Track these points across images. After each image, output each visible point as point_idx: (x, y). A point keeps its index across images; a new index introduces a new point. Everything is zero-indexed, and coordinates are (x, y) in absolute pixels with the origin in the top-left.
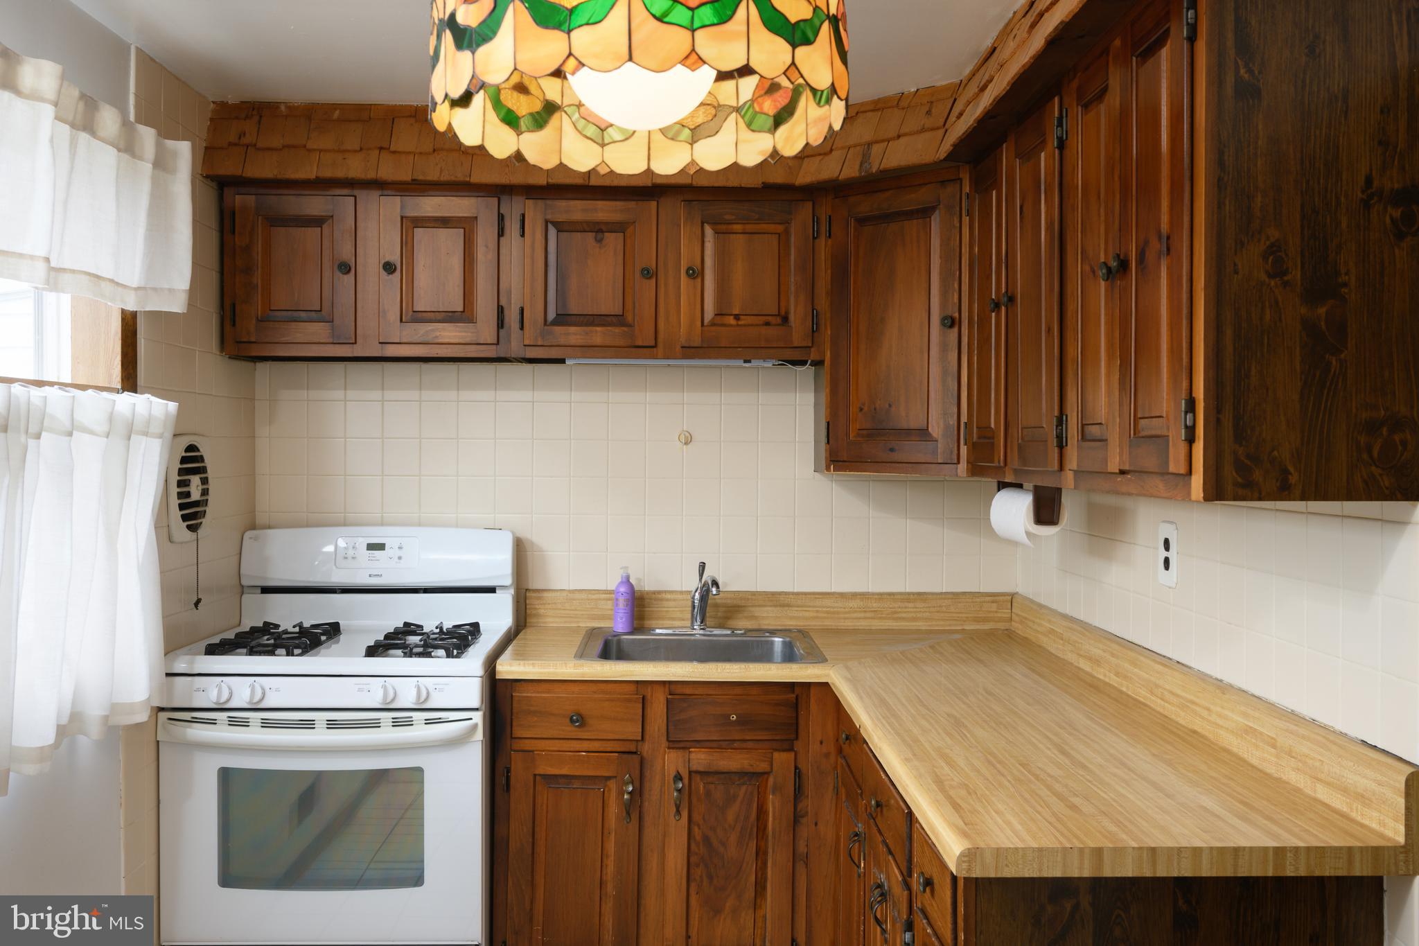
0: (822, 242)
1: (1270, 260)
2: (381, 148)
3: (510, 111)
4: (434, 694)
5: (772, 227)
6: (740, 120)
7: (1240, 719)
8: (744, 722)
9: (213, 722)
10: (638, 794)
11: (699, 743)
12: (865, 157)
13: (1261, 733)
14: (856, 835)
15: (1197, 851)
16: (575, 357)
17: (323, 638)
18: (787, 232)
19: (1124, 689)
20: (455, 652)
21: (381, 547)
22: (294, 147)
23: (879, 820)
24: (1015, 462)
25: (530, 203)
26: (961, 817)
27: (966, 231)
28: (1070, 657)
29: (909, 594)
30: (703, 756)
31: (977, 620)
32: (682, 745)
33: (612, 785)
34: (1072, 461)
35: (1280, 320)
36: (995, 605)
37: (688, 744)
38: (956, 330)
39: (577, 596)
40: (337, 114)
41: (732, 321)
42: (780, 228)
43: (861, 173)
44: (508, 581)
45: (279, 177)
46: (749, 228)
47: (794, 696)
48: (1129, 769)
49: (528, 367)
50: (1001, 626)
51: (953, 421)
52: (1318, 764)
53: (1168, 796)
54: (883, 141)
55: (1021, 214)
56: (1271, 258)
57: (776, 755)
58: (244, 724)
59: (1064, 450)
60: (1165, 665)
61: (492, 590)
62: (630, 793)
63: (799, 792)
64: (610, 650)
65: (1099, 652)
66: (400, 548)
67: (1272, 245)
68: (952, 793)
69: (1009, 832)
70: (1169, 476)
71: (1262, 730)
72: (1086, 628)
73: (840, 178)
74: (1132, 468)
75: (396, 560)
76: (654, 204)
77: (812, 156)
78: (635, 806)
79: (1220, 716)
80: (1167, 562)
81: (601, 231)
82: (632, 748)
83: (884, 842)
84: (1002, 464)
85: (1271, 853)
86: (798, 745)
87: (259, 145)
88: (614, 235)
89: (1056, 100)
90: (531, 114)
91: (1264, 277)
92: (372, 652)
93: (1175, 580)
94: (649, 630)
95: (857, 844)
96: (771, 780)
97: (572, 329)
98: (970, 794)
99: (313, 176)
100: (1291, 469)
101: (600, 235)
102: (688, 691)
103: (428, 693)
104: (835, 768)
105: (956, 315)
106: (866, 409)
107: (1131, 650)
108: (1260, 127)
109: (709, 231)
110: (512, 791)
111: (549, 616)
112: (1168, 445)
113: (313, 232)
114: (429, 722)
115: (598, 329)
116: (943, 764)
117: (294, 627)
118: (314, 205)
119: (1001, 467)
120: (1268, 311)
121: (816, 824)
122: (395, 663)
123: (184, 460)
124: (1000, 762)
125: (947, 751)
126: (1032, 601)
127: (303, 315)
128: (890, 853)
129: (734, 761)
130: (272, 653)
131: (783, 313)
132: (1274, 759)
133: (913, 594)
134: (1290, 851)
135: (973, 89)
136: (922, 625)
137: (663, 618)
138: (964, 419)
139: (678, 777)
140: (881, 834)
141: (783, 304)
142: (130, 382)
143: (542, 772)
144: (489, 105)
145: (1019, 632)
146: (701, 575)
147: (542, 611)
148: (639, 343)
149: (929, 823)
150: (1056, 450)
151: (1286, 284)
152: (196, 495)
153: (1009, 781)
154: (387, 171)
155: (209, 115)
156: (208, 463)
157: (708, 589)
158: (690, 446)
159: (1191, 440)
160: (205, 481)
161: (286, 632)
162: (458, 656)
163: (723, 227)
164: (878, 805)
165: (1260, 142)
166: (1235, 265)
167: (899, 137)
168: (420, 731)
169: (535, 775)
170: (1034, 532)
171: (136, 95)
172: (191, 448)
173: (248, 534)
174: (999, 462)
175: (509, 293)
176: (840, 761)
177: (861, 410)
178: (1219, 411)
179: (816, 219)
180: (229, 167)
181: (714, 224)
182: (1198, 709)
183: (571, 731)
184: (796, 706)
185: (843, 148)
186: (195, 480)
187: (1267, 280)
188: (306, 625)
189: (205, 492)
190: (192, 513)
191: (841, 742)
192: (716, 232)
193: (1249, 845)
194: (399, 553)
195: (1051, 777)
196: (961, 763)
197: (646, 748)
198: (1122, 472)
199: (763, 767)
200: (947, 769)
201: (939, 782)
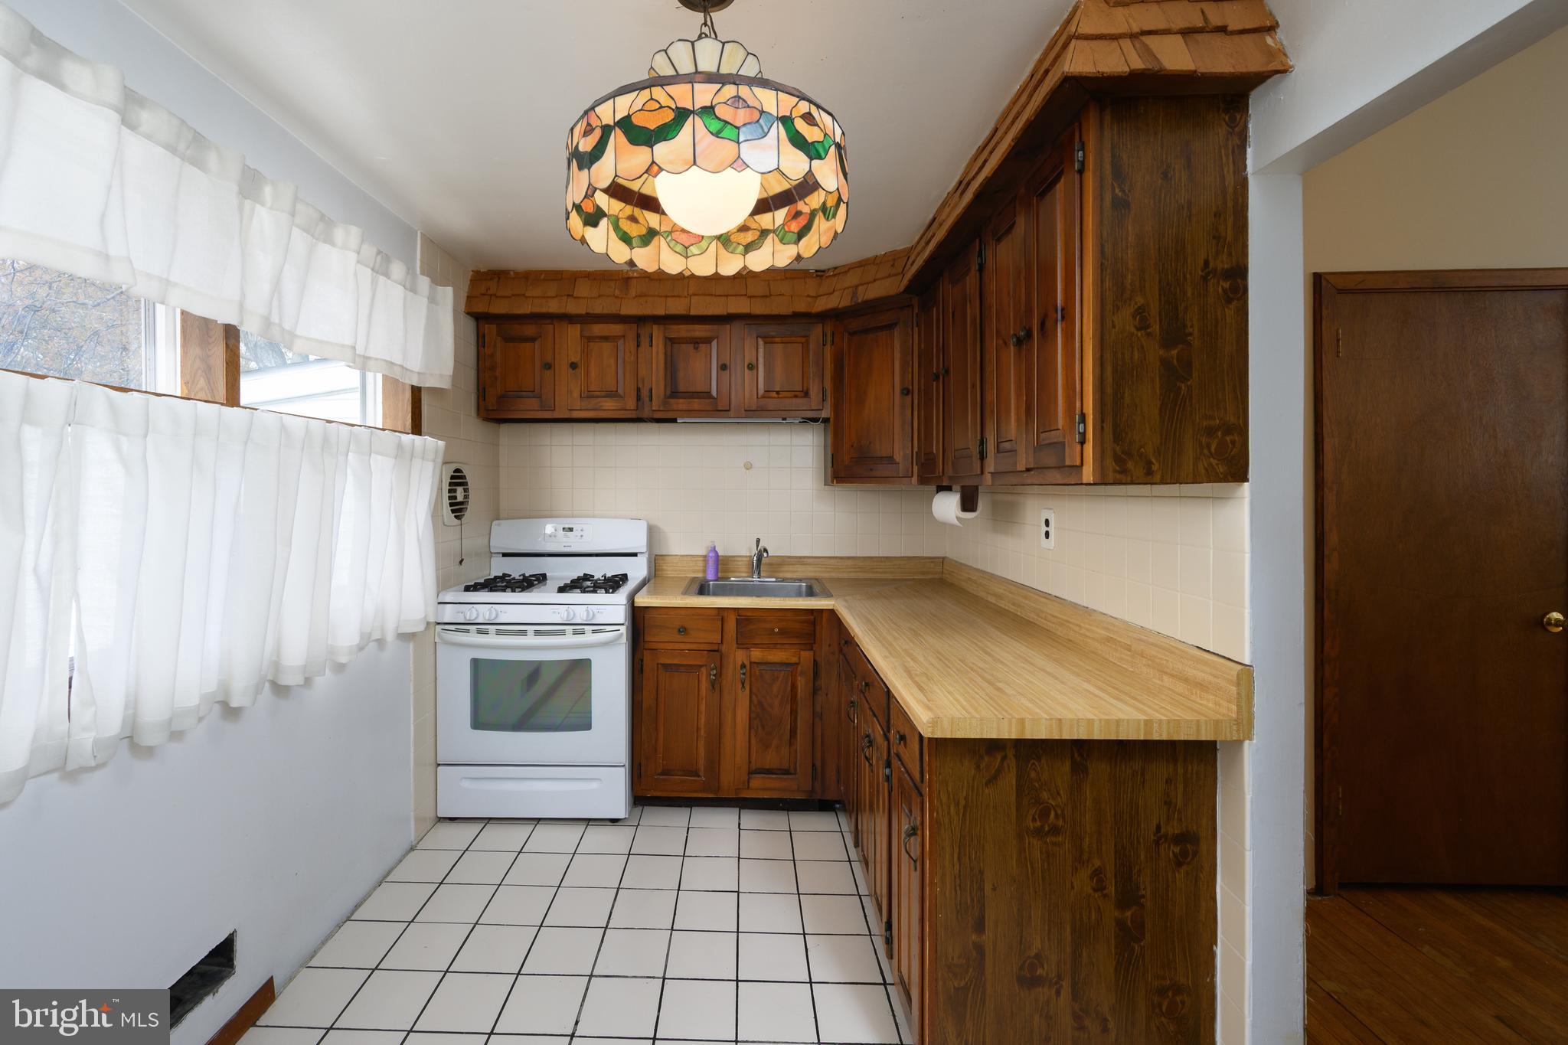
0: (828, 347)
1: (1137, 319)
2: (568, 295)
3: (625, 233)
4: (598, 615)
5: (798, 339)
6: (775, 237)
7: (1103, 632)
8: (783, 632)
9: (467, 631)
10: (719, 675)
11: (756, 645)
12: (854, 295)
13: (1119, 642)
14: (852, 702)
15: (1090, 722)
16: (682, 417)
17: (536, 582)
18: (807, 342)
19: (1019, 614)
20: (611, 590)
21: (571, 530)
22: (518, 295)
23: (867, 694)
24: (950, 472)
25: (655, 327)
26: (925, 696)
27: (916, 336)
28: (982, 594)
29: (881, 557)
30: (758, 653)
31: (923, 573)
32: (746, 646)
33: (704, 670)
34: (991, 466)
35: (1145, 359)
36: (933, 564)
37: (749, 646)
38: (910, 396)
39: (685, 559)
40: (543, 276)
41: (774, 395)
42: (803, 340)
43: (851, 302)
44: (644, 549)
45: (511, 312)
46: (785, 339)
47: (813, 617)
48: (1031, 664)
49: (656, 425)
50: (937, 576)
51: (909, 452)
52: (1165, 662)
53: (1063, 683)
54: (865, 284)
55: (953, 318)
56: (1138, 317)
57: (802, 652)
58: (486, 632)
59: (984, 462)
60: (1047, 599)
61: (635, 555)
62: (714, 675)
63: (816, 675)
64: (703, 590)
65: (1001, 591)
66: (582, 530)
67: (1139, 308)
68: (917, 679)
69: (959, 707)
70: (1066, 468)
71: (1119, 639)
72: (992, 576)
73: (840, 306)
74: (1036, 466)
75: (579, 537)
76: (728, 326)
77: (821, 295)
78: (716, 685)
79: (1088, 630)
80: (1047, 534)
81: (698, 343)
82: (716, 648)
83: (870, 708)
84: (941, 474)
85: (1142, 723)
86: (815, 647)
87: (498, 295)
88: (704, 345)
89: (977, 241)
90: (640, 236)
91: (1133, 330)
92: (561, 590)
93: (1053, 545)
94: (727, 579)
95: (852, 709)
96: (799, 668)
97: (681, 401)
98: (929, 680)
99: (528, 312)
100: (1154, 461)
101: (696, 345)
102: (750, 614)
103: (594, 615)
104: (838, 661)
105: (911, 388)
106: (855, 445)
107: (1023, 589)
108: (1130, 228)
109: (761, 342)
110: (644, 673)
111: (670, 571)
112: (1064, 447)
113: (528, 345)
114: (594, 632)
115: (696, 400)
116: (909, 660)
117: (520, 576)
118: (530, 330)
119: (940, 477)
120: (1136, 353)
121: (827, 695)
122: (575, 597)
123: (452, 477)
124: (946, 659)
125: (912, 652)
126: (956, 562)
127: (524, 393)
128: (875, 715)
129: (777, 656)
130: (504, 591)
131: (805, 388)
132: (1129, 659)
133: (884, 557)
134: (1156, 722)
135: (922, 243)
136: (890, 576)
137: (733, 572)
138: (916, 450)
139: (743, 666)
140: (869, 704)
141: (805, 385)
142: (417, 429)
143: (662, 662)
144: (611, 228)
145: (948, 580)
146: (757, 546)
147: (665, 568)
148: (720, 408)
149: (903, 699)
150: (979, 462)
151: (1149, 335)
152: (460, 498)
153: (954, 672)
154: (572, 308)
155: (469, 278)
156: (468, 479)
157: (762, 553)
158: (750, 471)
159: (1082, 443)
160: (466, 490)
161: (514, 579)
162: (612, 593)
163: (769, 340)
164: (867, 685)
165: (1130, 239)
166: (1113, 322)
167: (875, 281)
168: (589, 637)
169: (658, 664)
170: (961, 516)
171: (421, 261)
172: (457, 470)
173: (495, 522)
174: (939, 473)
175: (643, 380)
176: (841, 657)
177: (852, 446)
178: (1103, 422)
179: (824, 335)
180: (481, 308)
181: (764, 337)
182: (1071, 625)
183: (679, 637)
184: (814, 623)
185: (841, 290)
186: (460, 490)
187: (1136, 332)
188: (527, 575)
189: (466, 497)
190: (458, 509)
191: (842, 645)
192: (765, 343)
193: (1127, 718)
194: (582, 533)
195: (980, 668)
196: (921, 659)
197: (724, 648)
198: (1028, 470)
199: (794, 660)
200: (912, 663)
201: (908, 672)
